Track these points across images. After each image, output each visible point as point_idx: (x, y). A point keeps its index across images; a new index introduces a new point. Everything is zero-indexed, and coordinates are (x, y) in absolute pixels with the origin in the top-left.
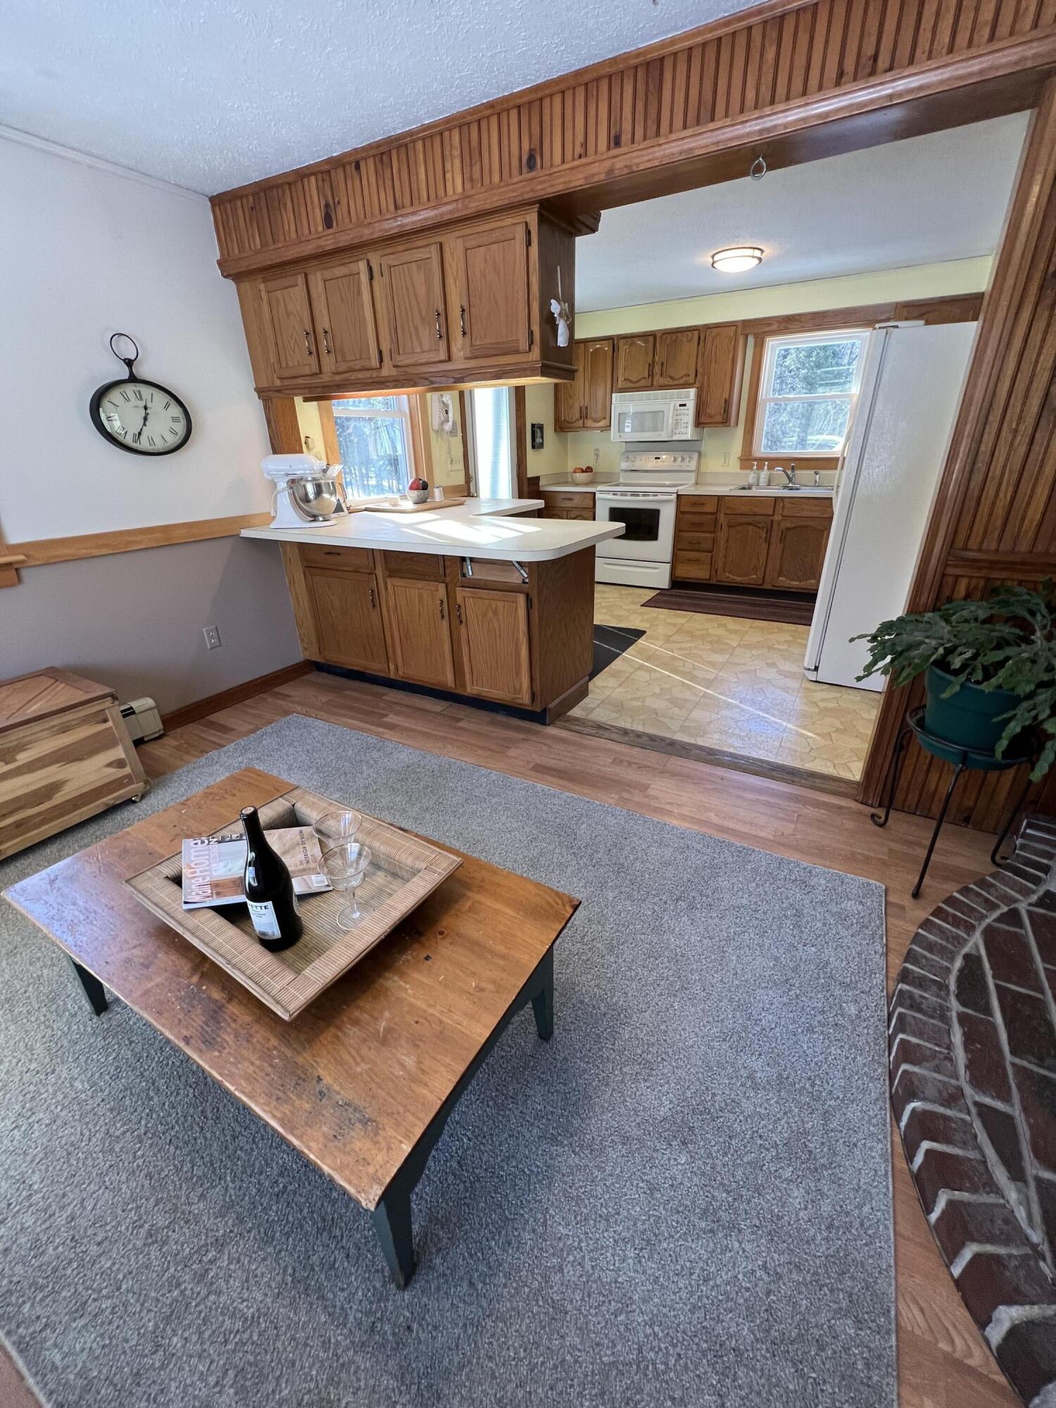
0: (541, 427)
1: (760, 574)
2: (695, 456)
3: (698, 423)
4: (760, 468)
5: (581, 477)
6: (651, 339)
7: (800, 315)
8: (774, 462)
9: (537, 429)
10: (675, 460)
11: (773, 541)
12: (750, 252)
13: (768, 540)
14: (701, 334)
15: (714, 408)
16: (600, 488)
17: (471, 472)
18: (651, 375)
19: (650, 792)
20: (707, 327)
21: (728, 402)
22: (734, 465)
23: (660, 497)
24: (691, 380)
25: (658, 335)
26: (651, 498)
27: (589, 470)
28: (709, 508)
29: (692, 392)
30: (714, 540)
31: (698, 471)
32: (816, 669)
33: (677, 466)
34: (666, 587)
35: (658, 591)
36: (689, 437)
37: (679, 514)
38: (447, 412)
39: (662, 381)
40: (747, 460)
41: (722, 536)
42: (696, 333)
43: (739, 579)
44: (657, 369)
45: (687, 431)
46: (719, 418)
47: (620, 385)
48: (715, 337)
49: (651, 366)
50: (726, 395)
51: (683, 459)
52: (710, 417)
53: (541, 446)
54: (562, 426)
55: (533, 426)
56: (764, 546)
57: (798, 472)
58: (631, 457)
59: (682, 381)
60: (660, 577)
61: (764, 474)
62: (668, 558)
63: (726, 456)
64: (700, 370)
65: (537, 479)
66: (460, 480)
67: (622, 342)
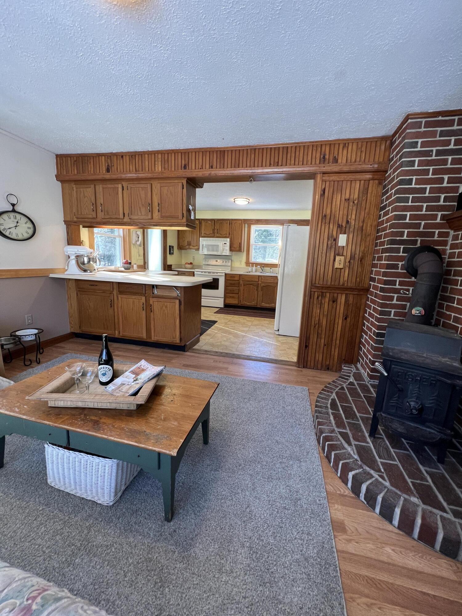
0: (173, 247)
1: (256, 301)
2: (230, 261)
3: (231, 249)
4: (253, 266)
5: (189, 266)
6: (213, 221)
7: (261, 220)
8: (257, 264)
9: (171, 247)
10: (223, 262)
11: (259, 290)
12: (246, 200)
13: (257, 290)
14: (231, 222)
15: (236, 245)
16: (196, 270)
17: (146, 261)
18: (214, 233)
19: (228, 370)
20: (232, 220)
21: (240, 244)
22: (243, 265)
23: (219, 274)
24: (228, 236)
25: (216, 220)
26: (216, 274)
27: (191, 263)
28: (236, 279)
29: (228, 240)
30: (239, 290)
31: (231, 266)
32: (278, 330)
33: (224, 263)
34: (222, 306)
35: (218, 309)
36: (228, 254)
37: (226, 281)
38: (138, 238)
39: (217, 235)
40: (248, 263)
41: (242, 288)
42: (229, 221)
43: (248, 304)
44: (216, 231)
45: (227, 252)
46: (238, 249)
47: (203, 235)
48: (235, 223)
49: (214, 230)
50: (240, 241)
51: (226, 262)
52: (235, 248)
53: (173, 254)
54: (180, 248)
55: (170, 246)
56: (256, 293)
57: (265, 268)
58: (207, 260)
59: (224, 236)
60: (220, 303)
61: (254, 268)
62: (223, 296)
63: (241, 261)
64: (230, 233)
65: (171, 265)
66: (142, 263)
67: (203, 221)
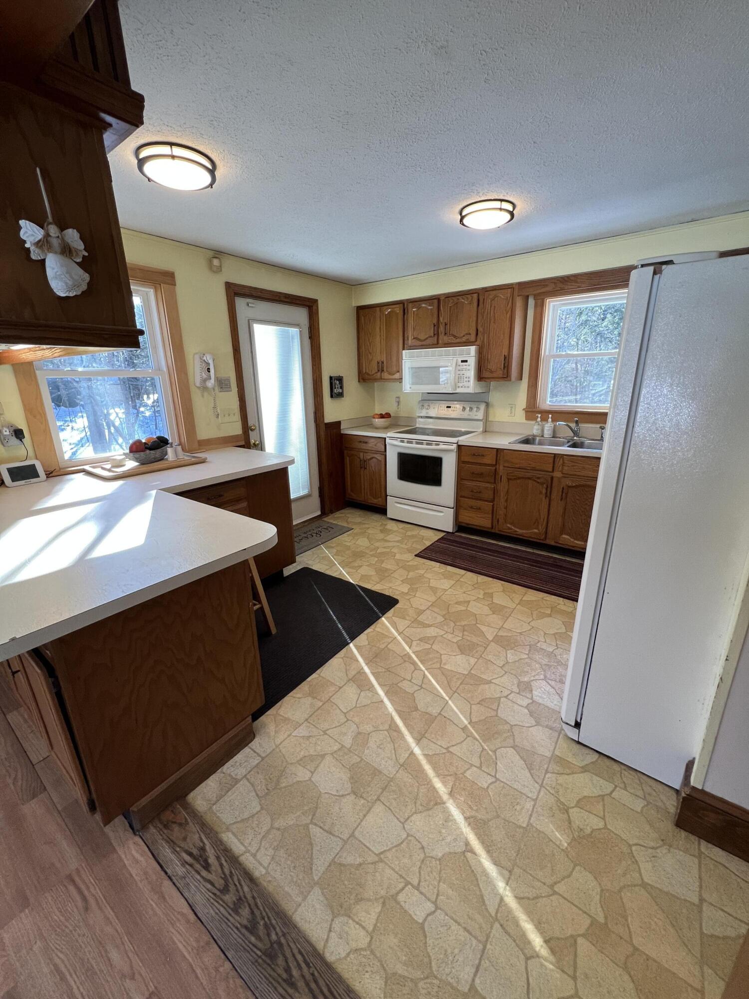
0: (340, 379)
1: (542, 529)
2: (483, 407)
3: (481, 375)
4: (544, 419)
5: (378, 422)
6: (436, 301)
8: (558, 415)
9: (337, 382)
10: (464, 409)
11: (553, 497)
13: (548, 495)
14: (480, 296)
15: (495, 363)
16: (390, 434)
17: (251, 422)
18: (437, 334)
20: (486, 290)
21: (507, 359)
22: (519, 416)
23: (442, 447)
24: (473, 338)
25: (442, 298)
26: (434, 447)
27: (386, 416)
28: (490, 459)
29: (473, 349)
30: (495, 491)
31: (486, 420)
32: (577, 725)
33: (466, 414)
34: (451, 530)
35: (445, 534)
36: (471, 390)
37: (461, 464)
38: (209, 370)
39: (446, 339)
40: (532, 411)
41: (503, 486)
42: (475, 296)
43: (520, 531)
44: (442, 329)
45: (470, 385)
46: (500, 373)
47: (410, 342)
48: (493, 300)
49: (437, 326)
50: (505, 352)
51: (471, 409)
52: (492, 372)
53: (341, 395)
54: (364, 378)
55: (331, 378)
56: (545, 502)
57: (583, 426)
58: (426, 405)
59: (464, 339)
60: (445, 521)
61: (549, 428)
62: (451, 504)
63: (512, 406)
64: (480, 329)
65: (338, 424)
66: (237, 430)
67: (410, 305)
